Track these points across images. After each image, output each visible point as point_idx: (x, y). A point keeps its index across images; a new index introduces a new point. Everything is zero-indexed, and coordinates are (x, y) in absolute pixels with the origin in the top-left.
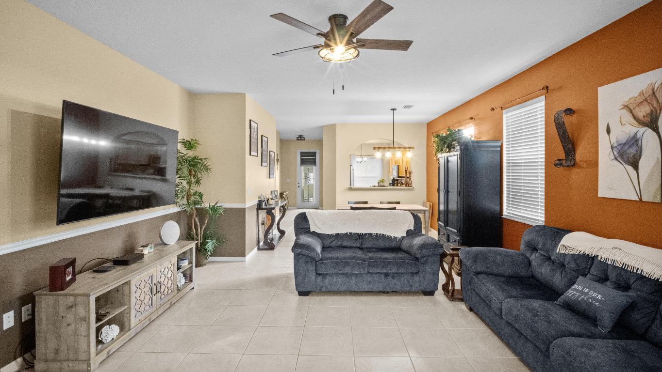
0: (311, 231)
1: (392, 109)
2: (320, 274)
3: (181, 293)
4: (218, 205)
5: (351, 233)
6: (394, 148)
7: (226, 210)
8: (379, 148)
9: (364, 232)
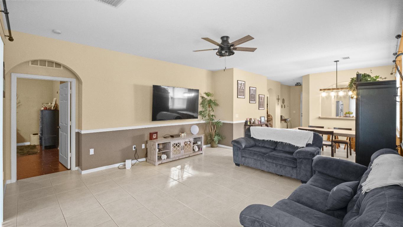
0: (251, 136)
1: (335, 61)
2: (243, 157)
3: (195, 153)
4: (220, 121)
5: (270, 140)
6: (338, 89)
7: (223, 123)
8: (325, 90)
9: (279, 141)
